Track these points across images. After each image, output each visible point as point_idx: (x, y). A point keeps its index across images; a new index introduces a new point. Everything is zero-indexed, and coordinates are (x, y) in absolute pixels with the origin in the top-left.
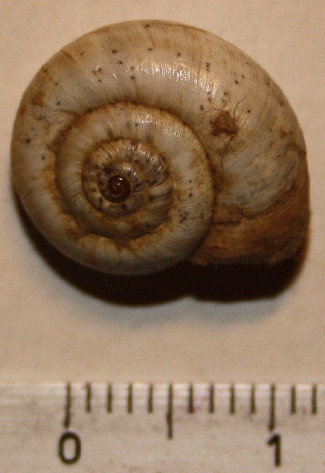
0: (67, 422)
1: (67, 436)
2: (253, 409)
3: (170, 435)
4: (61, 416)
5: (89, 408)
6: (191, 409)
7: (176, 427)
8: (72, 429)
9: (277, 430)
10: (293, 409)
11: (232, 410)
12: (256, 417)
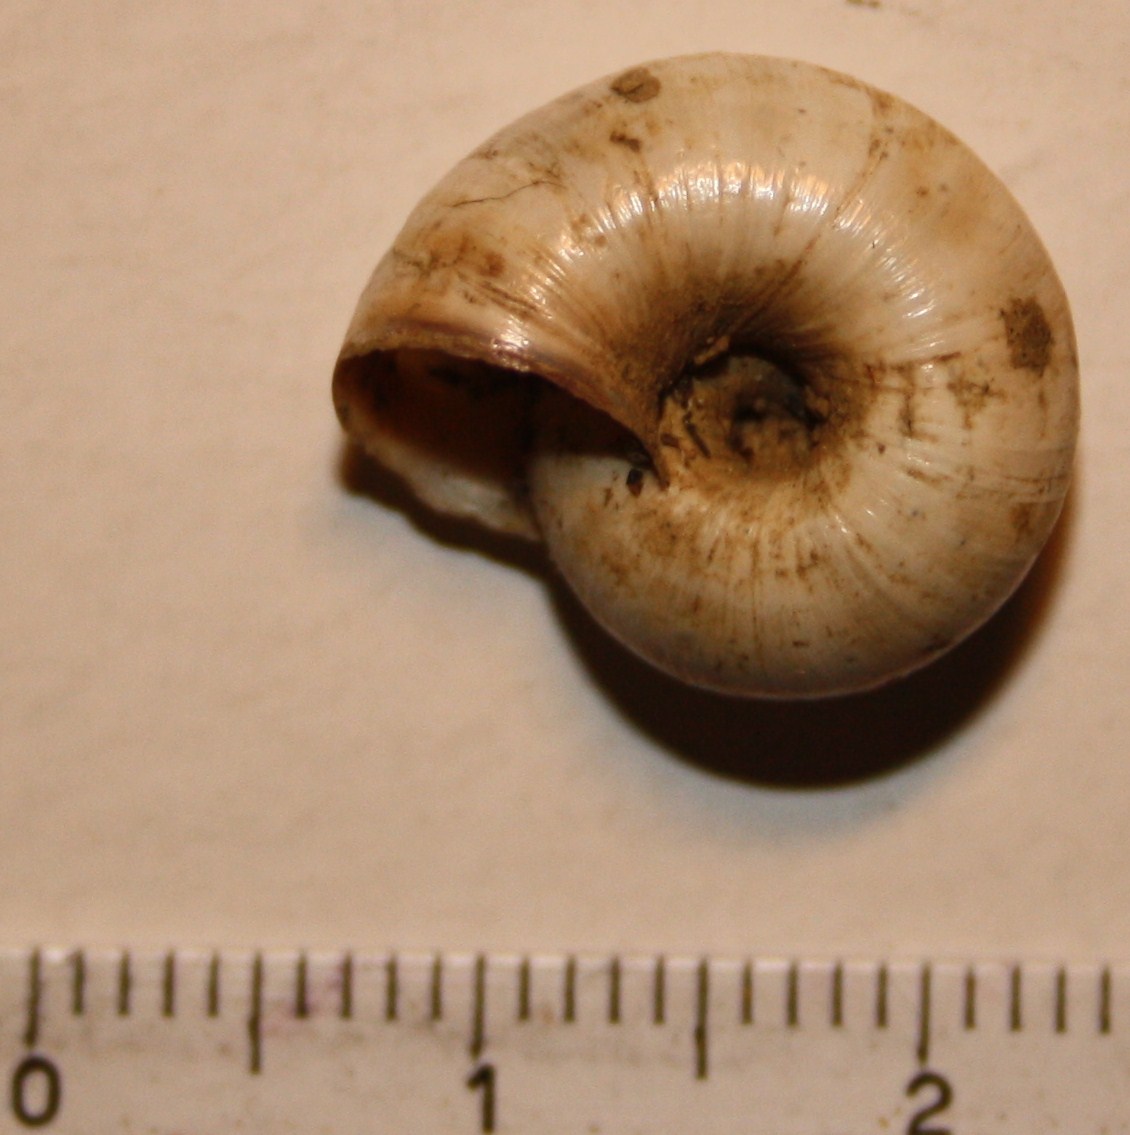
0: (31, 1035)
1: (32, 1065)
2: (436, 1009)
3: (256, 1065)
4: (18, 1022)
5: (78, 1006)
6: (302, 1009)
7: (269, 1046)
8: (43, 1050)
9: (489, 1056)
10: (524, 1011)
11: (391, 1012)
12: (442, 1026)
